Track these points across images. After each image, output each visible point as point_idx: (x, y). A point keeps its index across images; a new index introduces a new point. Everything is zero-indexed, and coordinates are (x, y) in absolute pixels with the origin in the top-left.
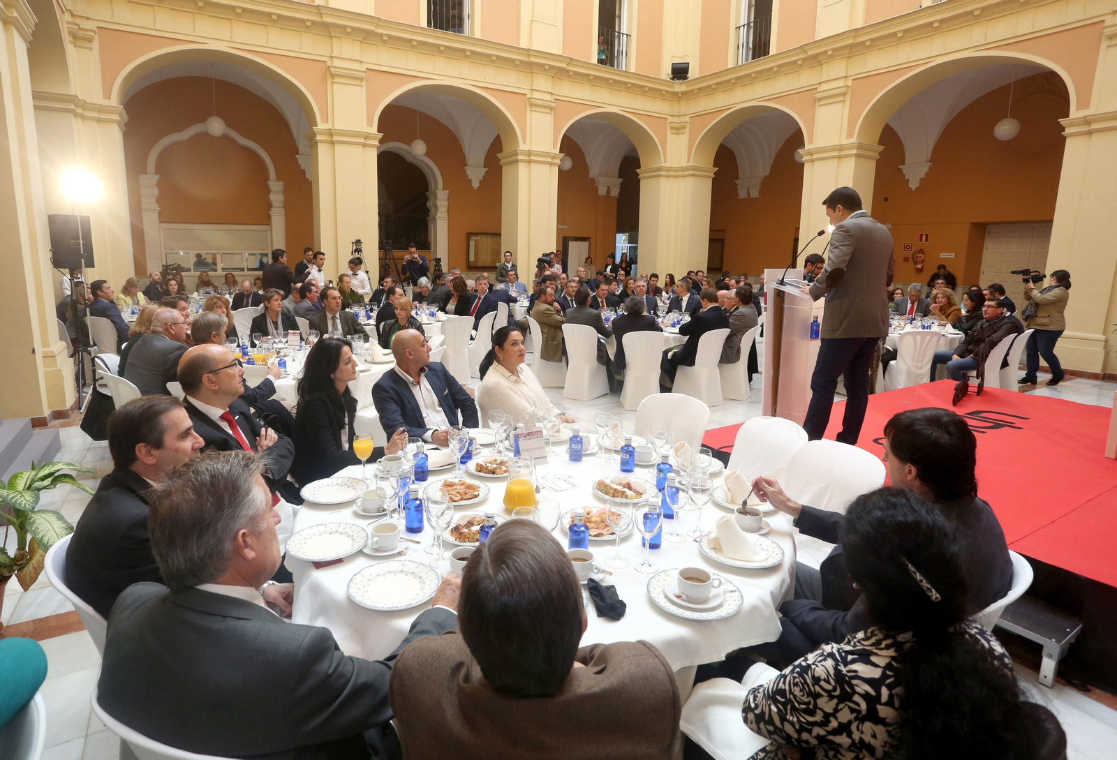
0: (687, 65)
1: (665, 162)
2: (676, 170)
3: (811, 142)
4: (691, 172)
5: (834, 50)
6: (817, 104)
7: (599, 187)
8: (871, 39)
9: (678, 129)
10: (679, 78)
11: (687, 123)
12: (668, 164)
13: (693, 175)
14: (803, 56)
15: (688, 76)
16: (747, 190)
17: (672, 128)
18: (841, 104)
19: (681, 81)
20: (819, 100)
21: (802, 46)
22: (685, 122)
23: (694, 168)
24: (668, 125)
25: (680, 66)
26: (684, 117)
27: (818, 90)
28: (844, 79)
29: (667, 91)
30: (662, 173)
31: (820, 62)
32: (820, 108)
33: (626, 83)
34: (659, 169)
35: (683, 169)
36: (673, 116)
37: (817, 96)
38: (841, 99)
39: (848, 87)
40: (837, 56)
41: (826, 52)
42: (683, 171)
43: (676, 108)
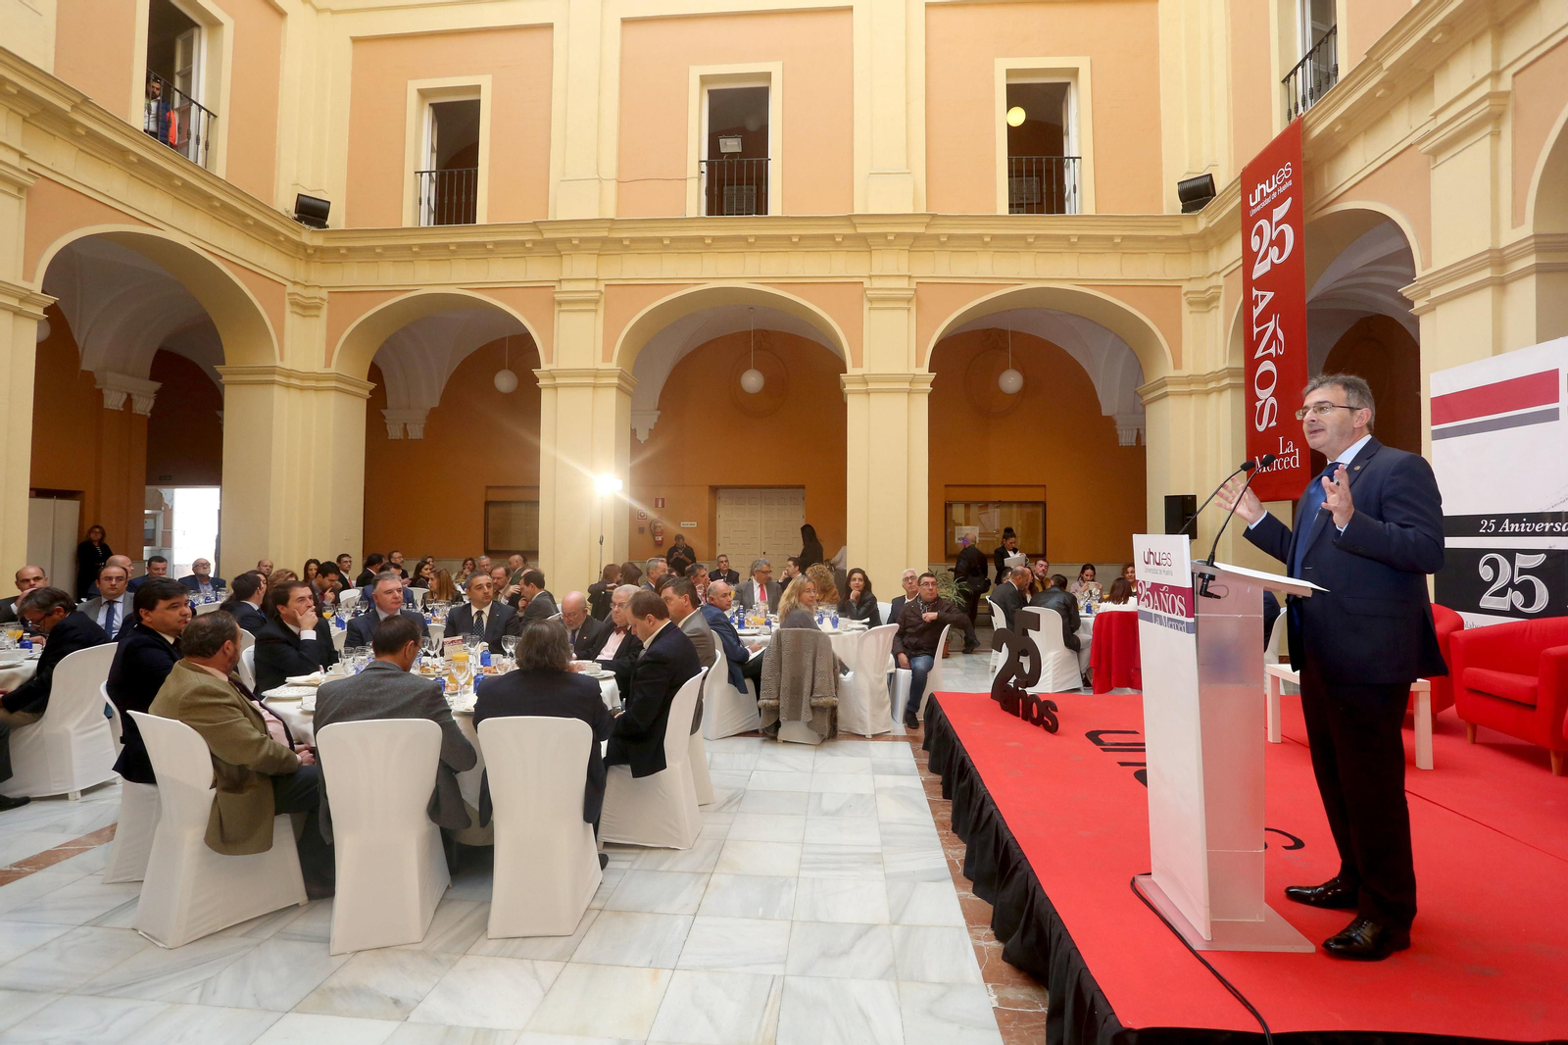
0: (326, 205)
1: (282, 359)
2: (304, 376)
3: (550, 360)
4: (333, 384)
5: (582, 240)
6: (557, 309)
7: (106, 392)
8: (631, 238)
9: (305, 307)
10: (309, 222)
11: (324, 300)
12: (287, 364)
13: (336, 389)
14: (537, 237)
15: (327, 223)
16: (402, 426)
17: (294, 303)
18: (593, 313)
19: (314, 229)
20: (560, 303)
21: (535, 223)
22: (321, 299)
23: (339, 378)
24: (287, 297)
25: (313, 201)
26: (317, 289)
27: (557, 289)
28: (594, 282)
29: (287, 238)
30: (277, 378)
31: (559, 252)
32: (562, 315)
33: (211, 198)
34: (272, 370)
35: (318, 377)
36: (295, 283)
37: (558, 297)
38: (592, 307)
39: (600, 291)
40: (584, 250)
41: (569, 240)
42: (317, 380)
43: (300, 271)
